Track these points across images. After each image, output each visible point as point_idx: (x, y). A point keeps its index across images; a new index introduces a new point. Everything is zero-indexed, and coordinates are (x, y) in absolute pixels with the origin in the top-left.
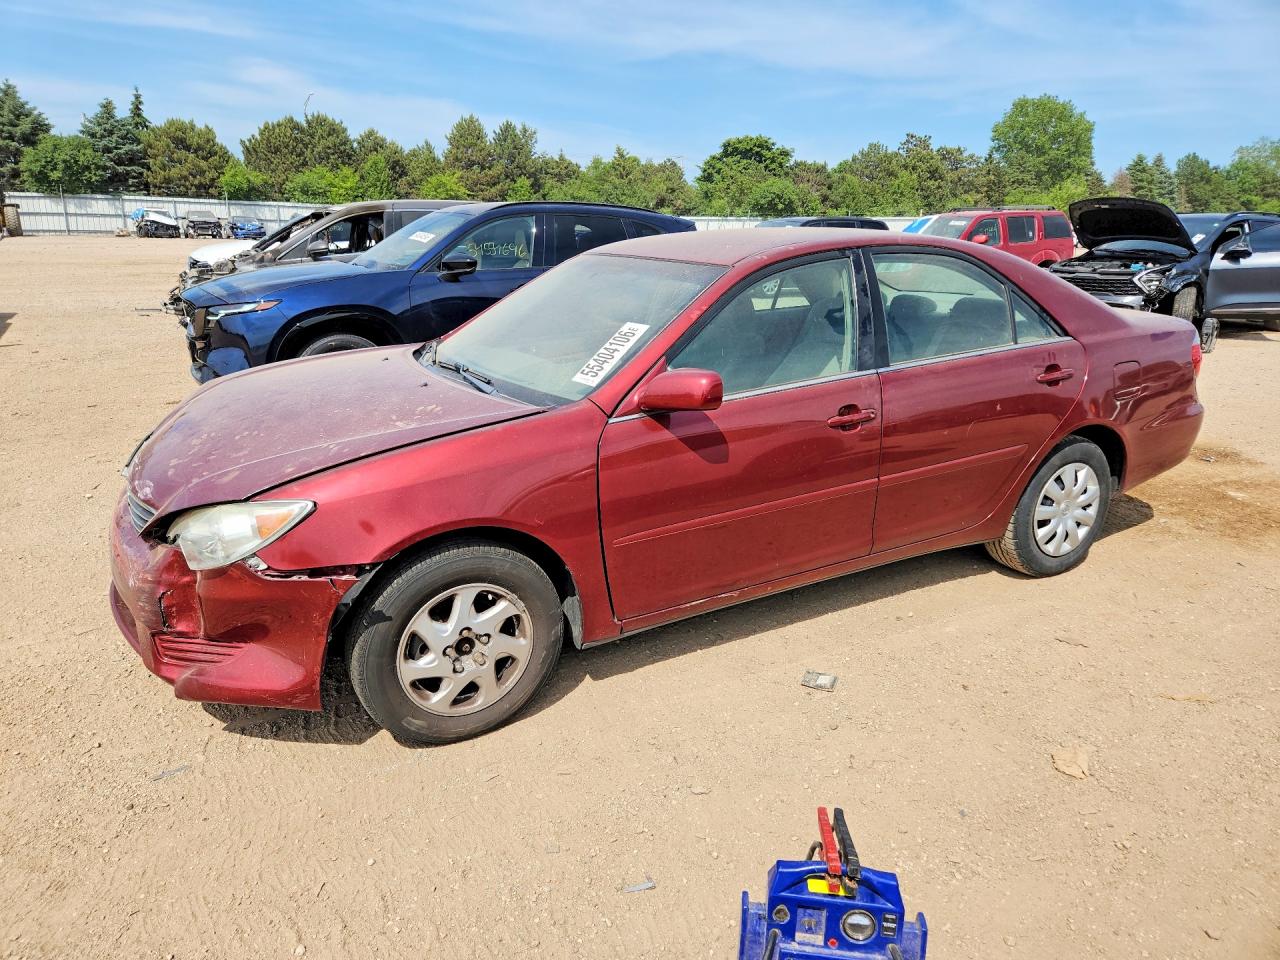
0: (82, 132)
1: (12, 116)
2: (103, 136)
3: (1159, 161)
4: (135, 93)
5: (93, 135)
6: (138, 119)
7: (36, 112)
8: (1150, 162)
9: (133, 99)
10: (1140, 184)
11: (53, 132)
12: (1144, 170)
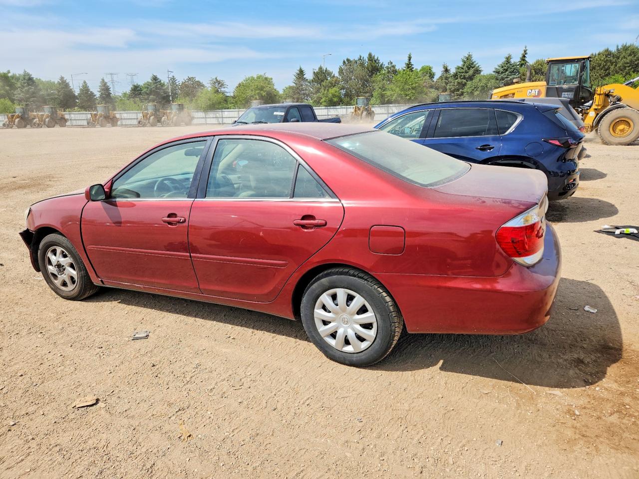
0: (494, 72)
1: (467, 69)
2: (502, 73)
4: (524, 49)
5: (498, 73)
6: (523, 62)
7: (477, 65)
9: (523, 52)
11: (482, 73)
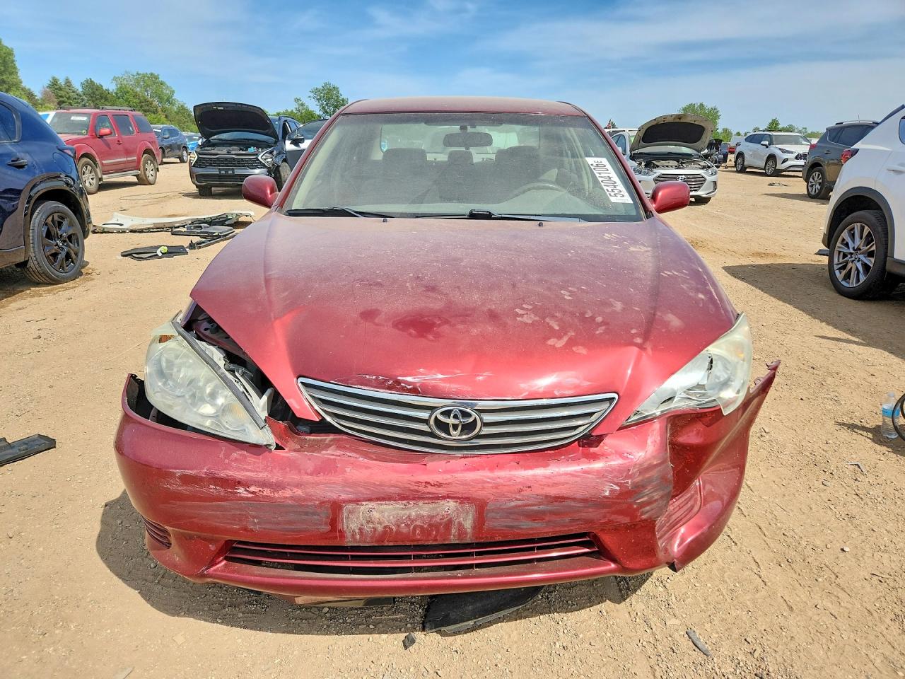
3: (68, 82)
8: (62, 82)
10: (61, 99)
12: (60, 89)
